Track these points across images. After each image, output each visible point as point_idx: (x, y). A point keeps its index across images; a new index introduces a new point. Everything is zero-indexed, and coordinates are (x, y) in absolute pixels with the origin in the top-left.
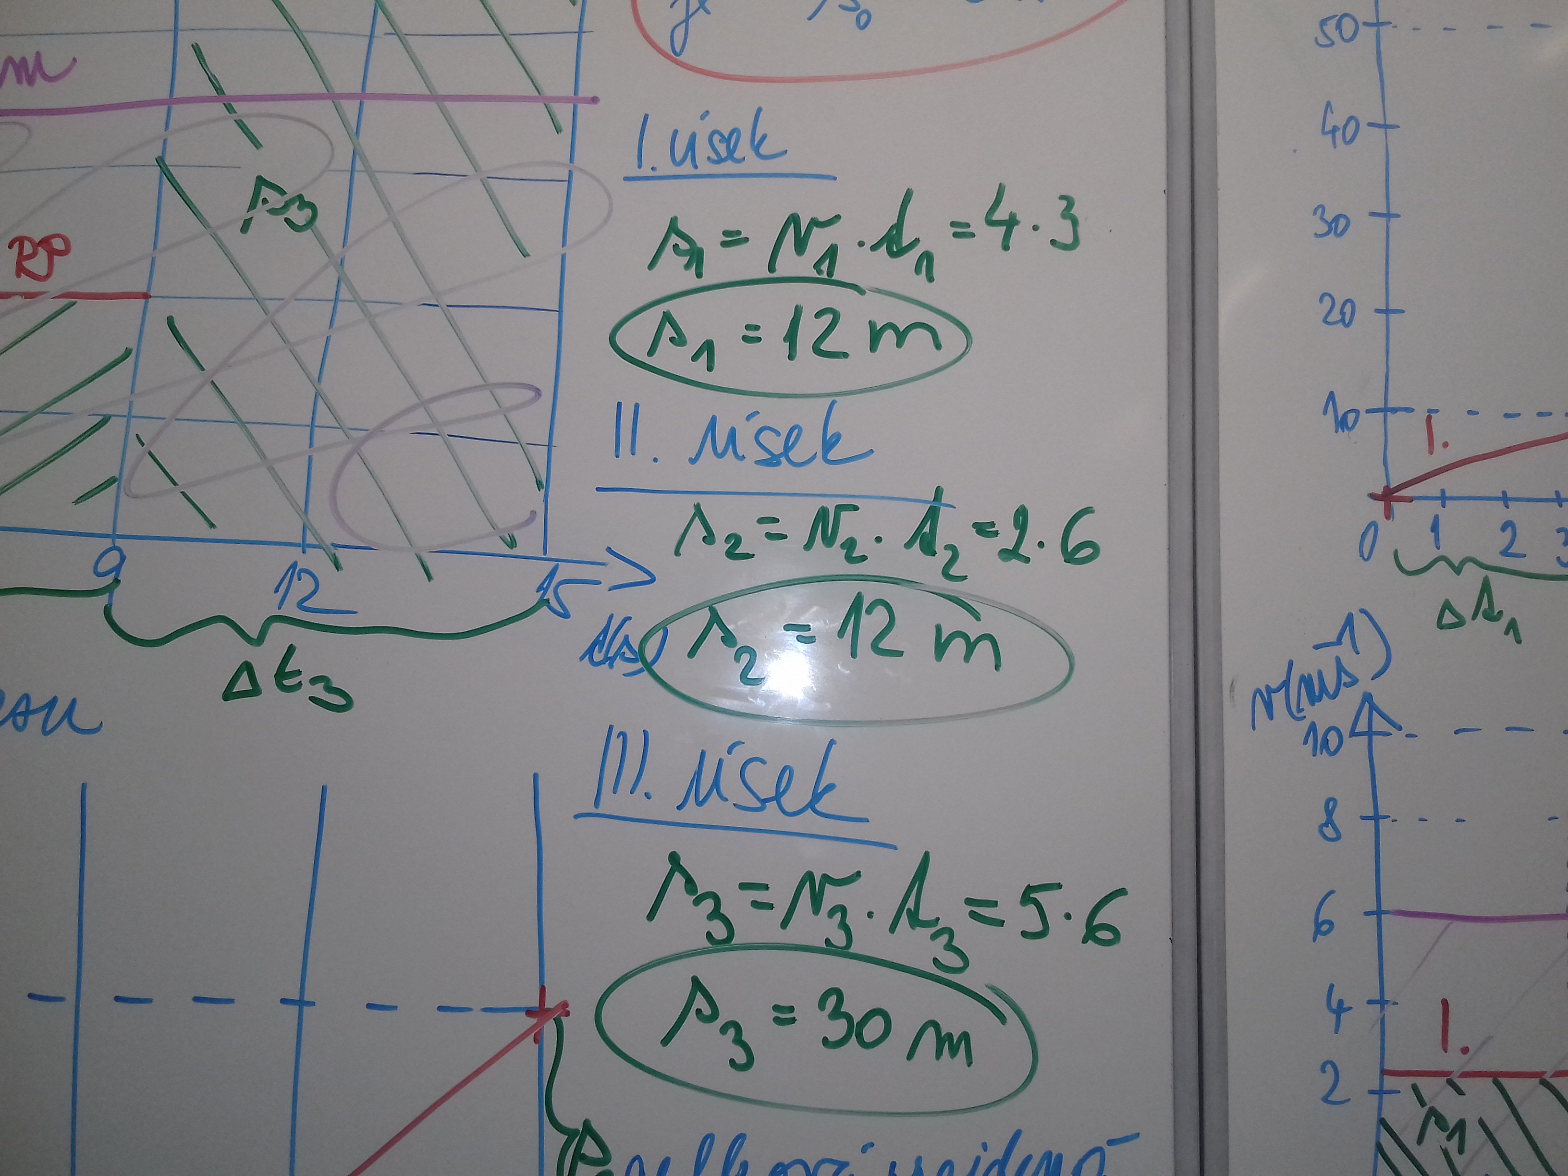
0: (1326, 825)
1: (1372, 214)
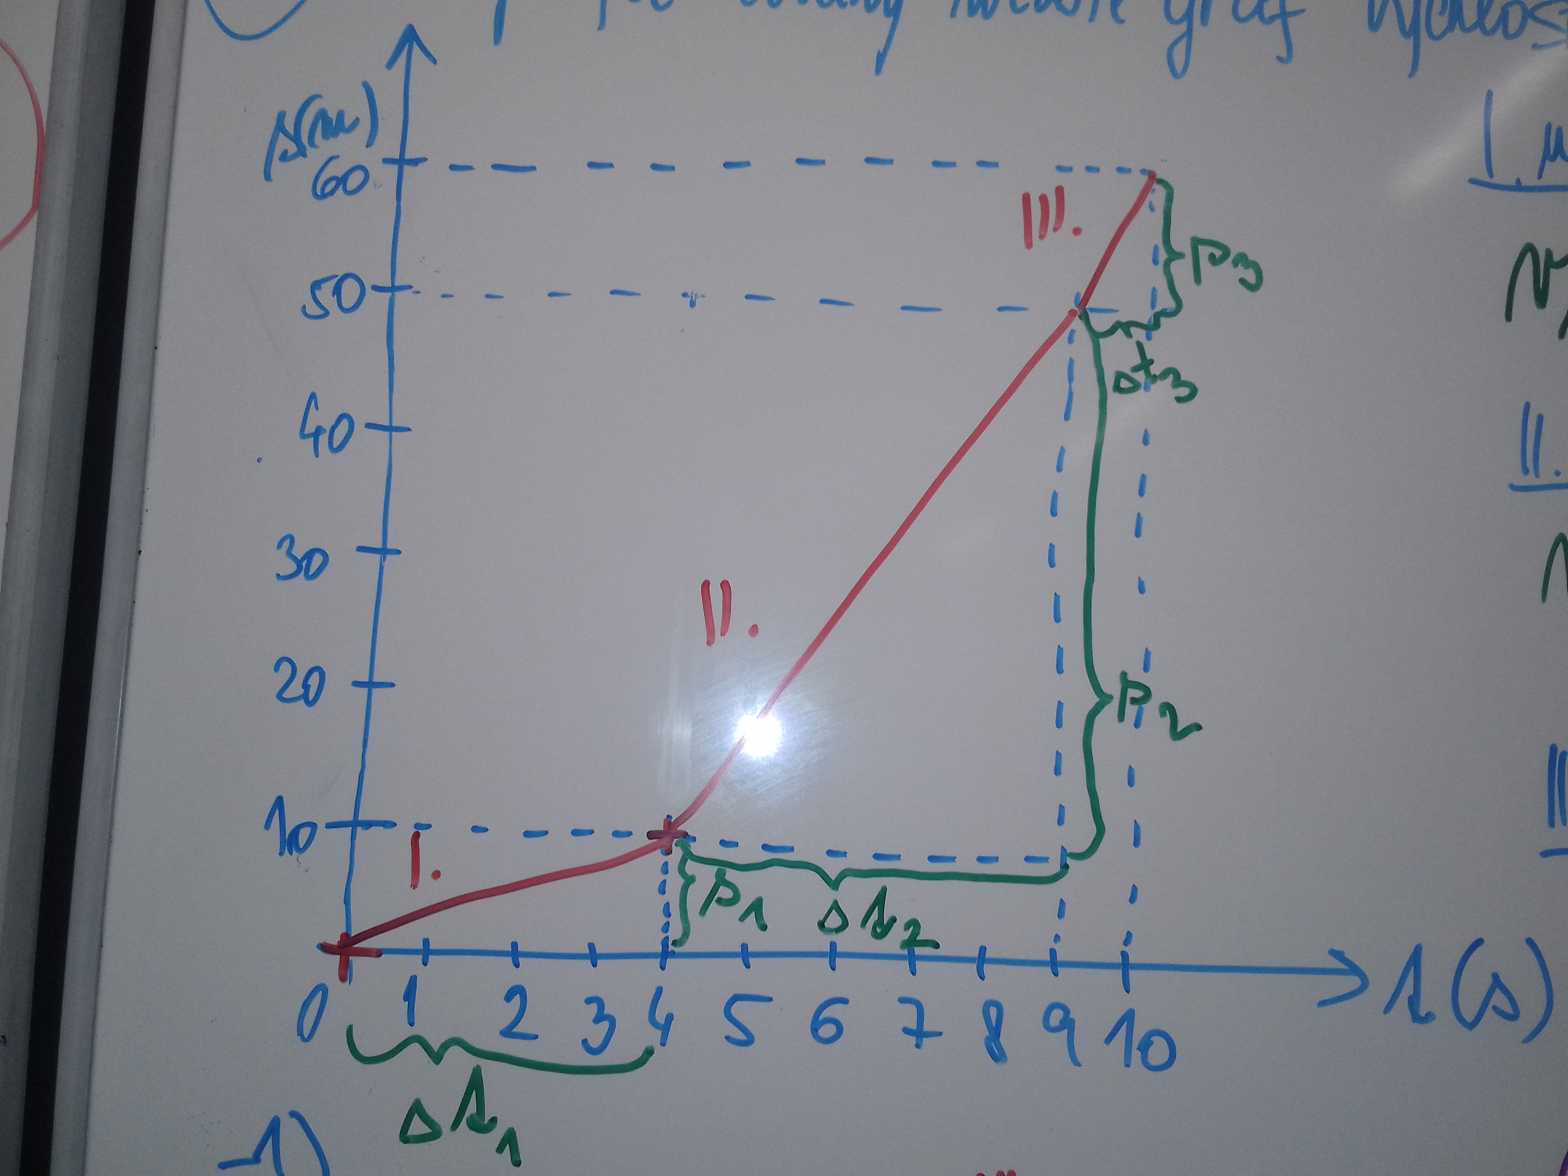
1: (361, 549)
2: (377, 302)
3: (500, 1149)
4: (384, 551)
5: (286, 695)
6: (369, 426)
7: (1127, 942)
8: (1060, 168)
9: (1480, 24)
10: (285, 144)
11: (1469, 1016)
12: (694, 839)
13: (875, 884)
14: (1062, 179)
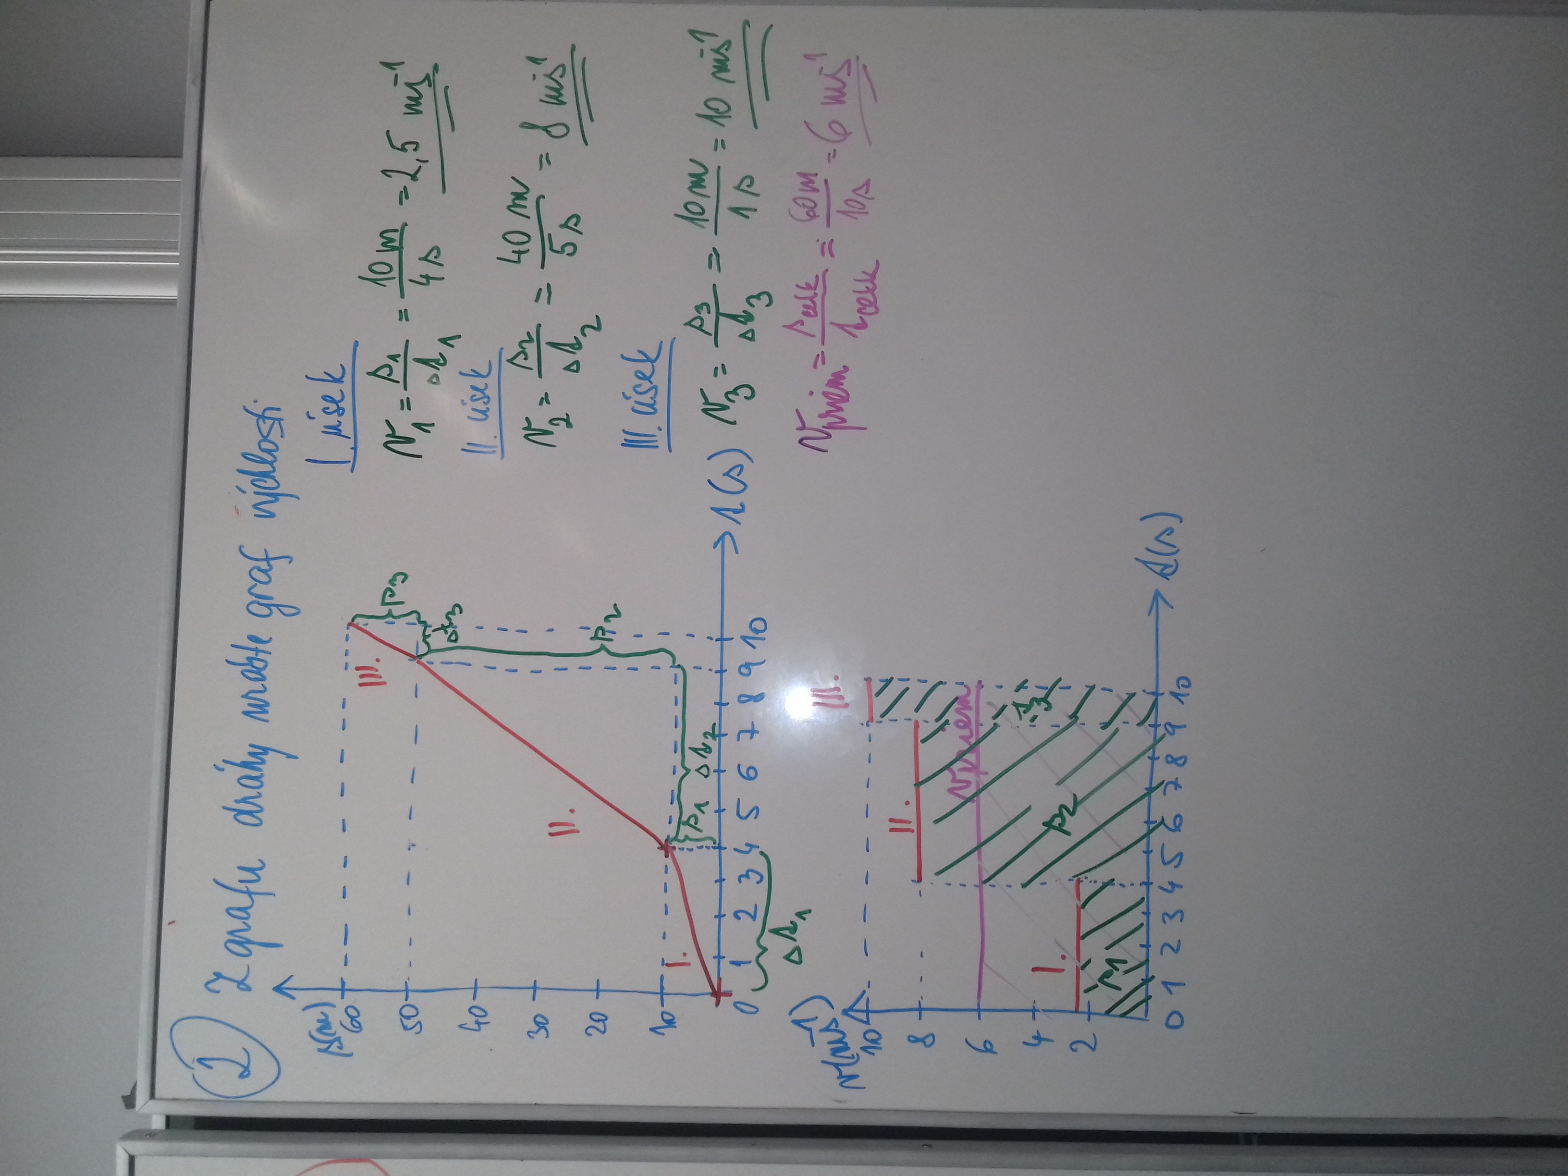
0: (924, 1043)
1: (534, 999)
2: (413, 998)
3: (804, 919)
4: (535, 988)
5: (603, 1030)
6: (474, 998)
7: (712, 639)
8: (346, 668)
9: (271, 463)
10: (334, 1048)
11: (742, 487)
12: (669, 836)
13: (688, 752)
14: (352, 667)
